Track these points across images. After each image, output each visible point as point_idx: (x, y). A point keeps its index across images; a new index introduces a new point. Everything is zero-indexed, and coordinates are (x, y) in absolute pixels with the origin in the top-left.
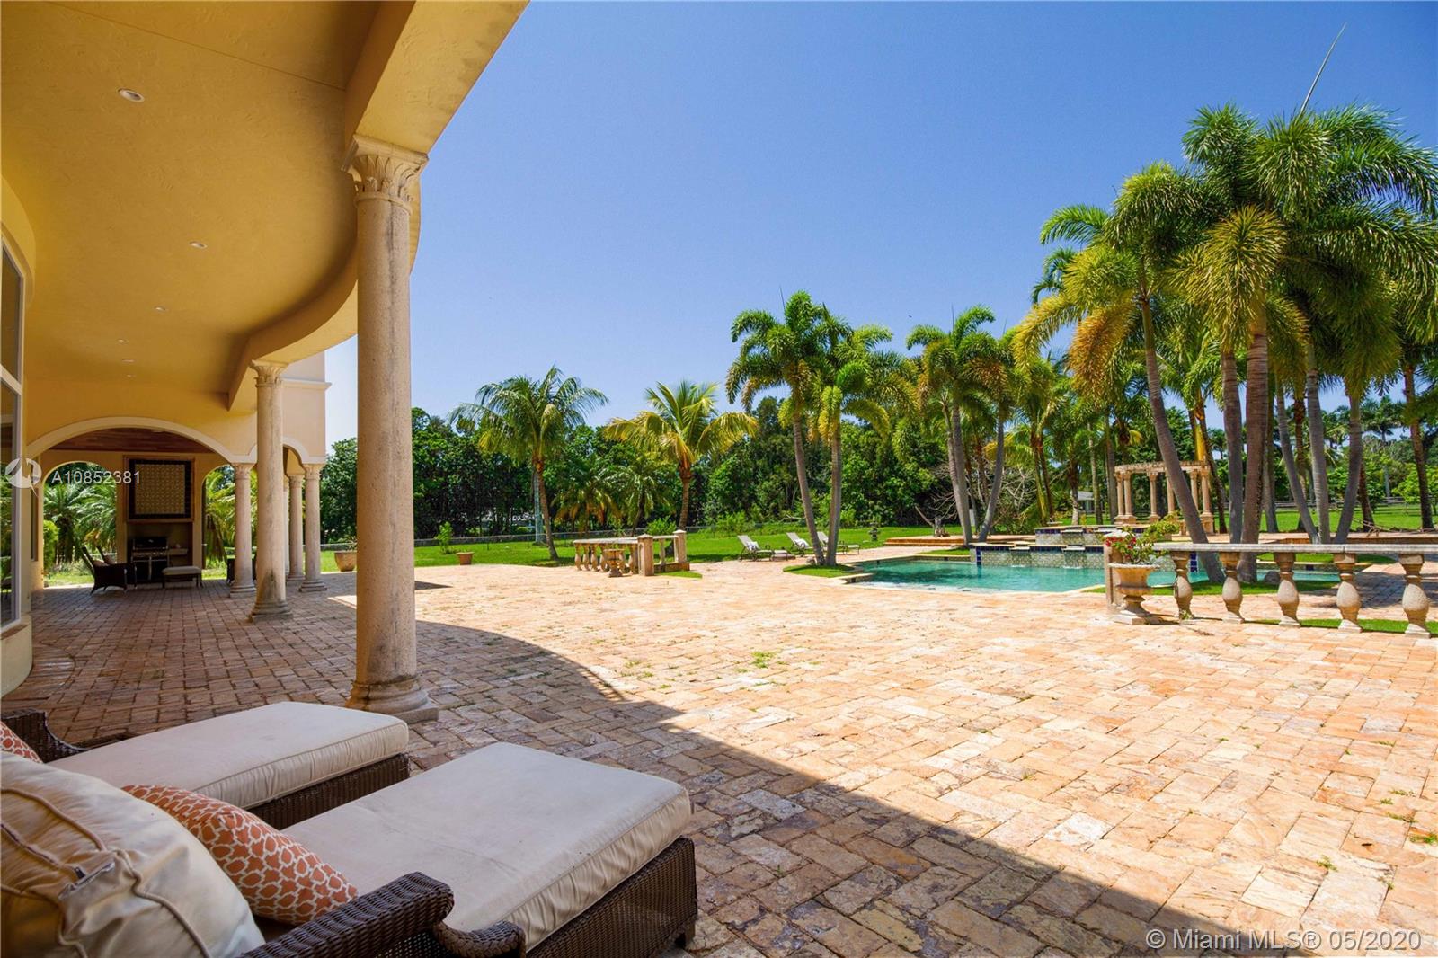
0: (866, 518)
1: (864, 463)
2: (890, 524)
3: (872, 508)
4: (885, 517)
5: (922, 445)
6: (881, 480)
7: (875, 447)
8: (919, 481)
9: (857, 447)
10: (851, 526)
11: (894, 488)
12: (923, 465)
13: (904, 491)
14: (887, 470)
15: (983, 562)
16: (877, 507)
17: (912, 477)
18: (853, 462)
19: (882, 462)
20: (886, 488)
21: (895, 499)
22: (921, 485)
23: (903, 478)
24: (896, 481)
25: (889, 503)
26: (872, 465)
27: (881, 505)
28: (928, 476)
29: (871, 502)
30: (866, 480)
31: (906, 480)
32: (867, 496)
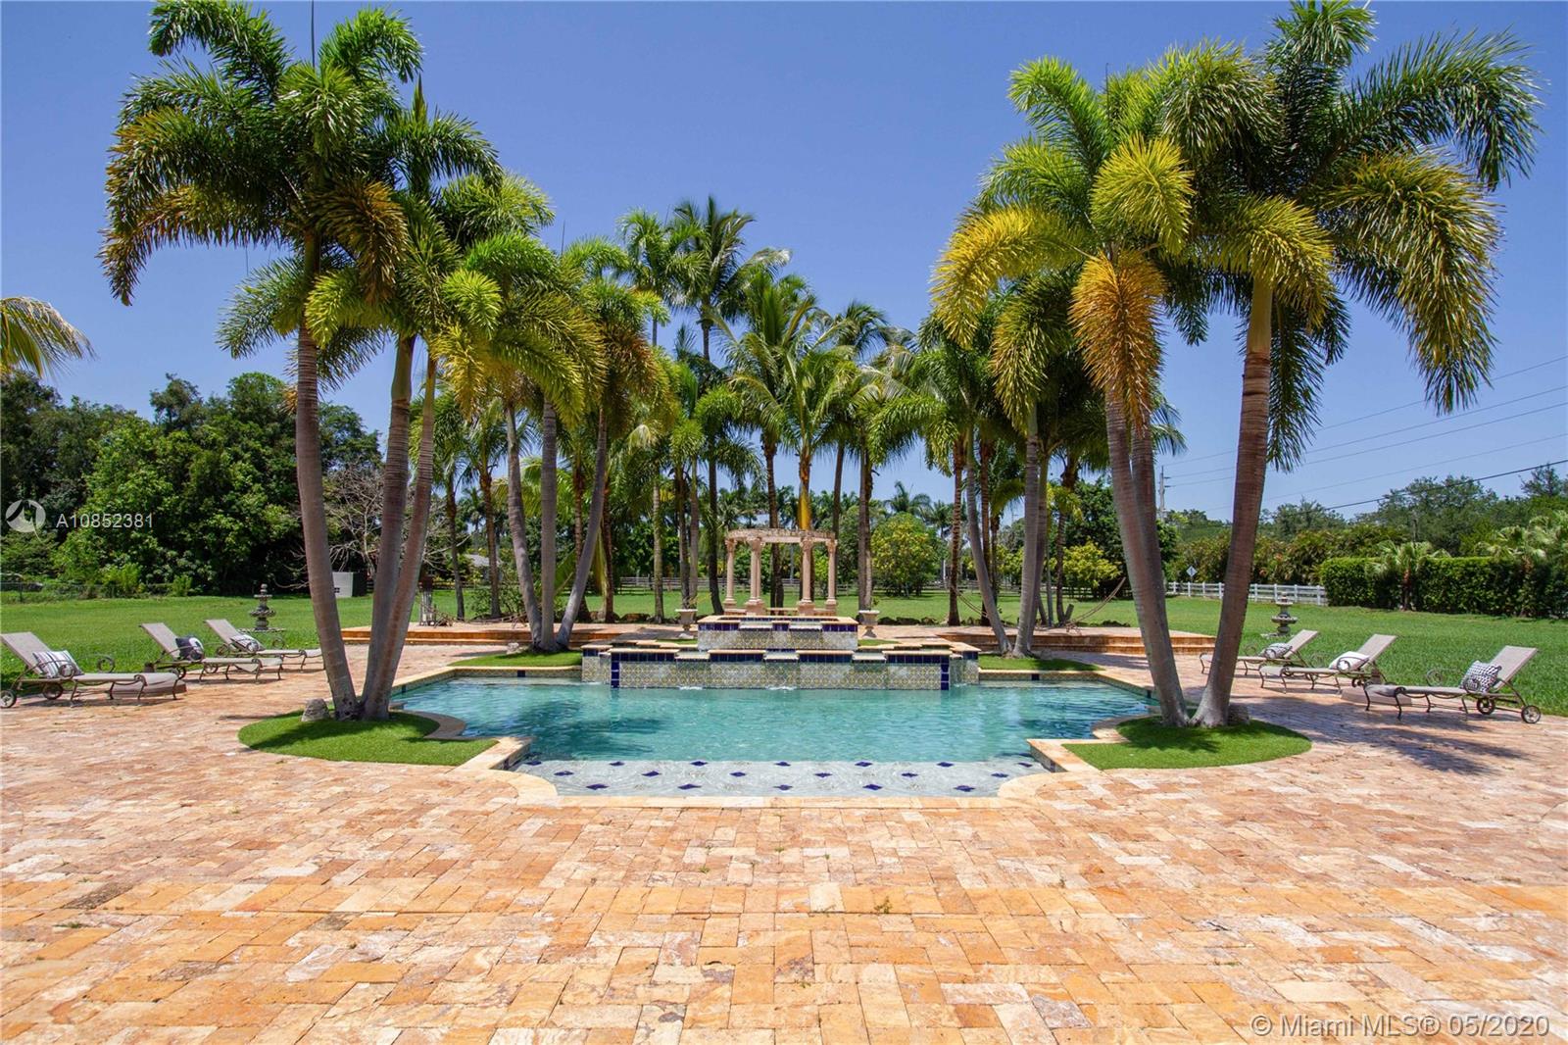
0: (159, 579)
1: (162, 485)
2: (206, 592)
3: (173, 563)
4: (197, 579)
5: (275, 467)
6: (195, 515)
7: (187, 460)
8: (266, 523)
9: (150, 456)
10: (129, 593)
11: (219, 532)
12: (274, 499)
13: (238, 537)
14: (209, 501)
15: (622, 680)
16: (182, 562)
17: (255, 516)
18: (140, 481)
19: (199, 487)
20: (206, 530)
21: (218, 550)
22: (269, 531)
23: (238, 516)
24: (225, 521)
25: (206, 556)
26: (178, 488)
27: (191, 559)
28: (283, 518)
29: (171, 553)
30: (166, 514)
31: (242, 519)
32: (163, 542)
